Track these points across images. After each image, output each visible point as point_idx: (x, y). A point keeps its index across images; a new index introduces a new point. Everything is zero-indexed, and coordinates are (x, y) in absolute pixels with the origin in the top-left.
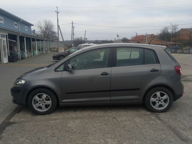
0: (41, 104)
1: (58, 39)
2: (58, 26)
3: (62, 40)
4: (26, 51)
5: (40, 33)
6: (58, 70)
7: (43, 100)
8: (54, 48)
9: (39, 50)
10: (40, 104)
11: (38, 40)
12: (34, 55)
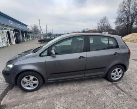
0: (30, 84)
1: (40, 33)
2: (40, 27)
3: (42, 33)
4: (25, 38)
5: (32, 30)
6: (42, 55)
7: (31, 81)
8: (39, 37)
9: (32, 37)
10: (28, 84)
11: (31, 33)
12: (29, 40)
